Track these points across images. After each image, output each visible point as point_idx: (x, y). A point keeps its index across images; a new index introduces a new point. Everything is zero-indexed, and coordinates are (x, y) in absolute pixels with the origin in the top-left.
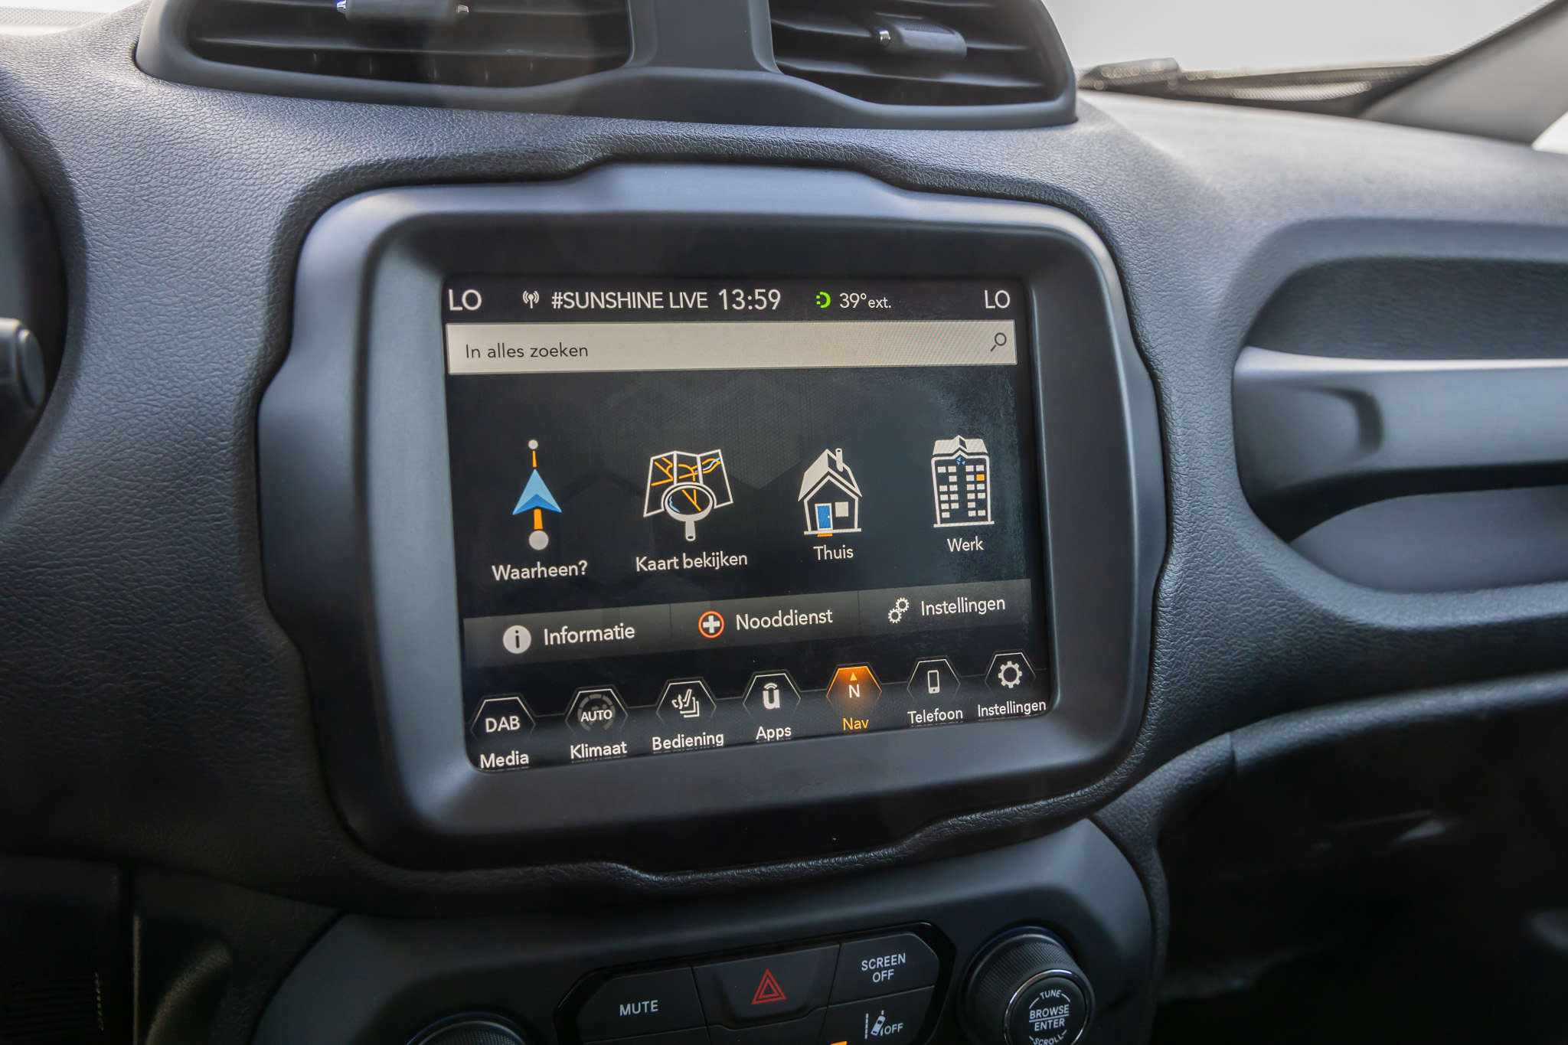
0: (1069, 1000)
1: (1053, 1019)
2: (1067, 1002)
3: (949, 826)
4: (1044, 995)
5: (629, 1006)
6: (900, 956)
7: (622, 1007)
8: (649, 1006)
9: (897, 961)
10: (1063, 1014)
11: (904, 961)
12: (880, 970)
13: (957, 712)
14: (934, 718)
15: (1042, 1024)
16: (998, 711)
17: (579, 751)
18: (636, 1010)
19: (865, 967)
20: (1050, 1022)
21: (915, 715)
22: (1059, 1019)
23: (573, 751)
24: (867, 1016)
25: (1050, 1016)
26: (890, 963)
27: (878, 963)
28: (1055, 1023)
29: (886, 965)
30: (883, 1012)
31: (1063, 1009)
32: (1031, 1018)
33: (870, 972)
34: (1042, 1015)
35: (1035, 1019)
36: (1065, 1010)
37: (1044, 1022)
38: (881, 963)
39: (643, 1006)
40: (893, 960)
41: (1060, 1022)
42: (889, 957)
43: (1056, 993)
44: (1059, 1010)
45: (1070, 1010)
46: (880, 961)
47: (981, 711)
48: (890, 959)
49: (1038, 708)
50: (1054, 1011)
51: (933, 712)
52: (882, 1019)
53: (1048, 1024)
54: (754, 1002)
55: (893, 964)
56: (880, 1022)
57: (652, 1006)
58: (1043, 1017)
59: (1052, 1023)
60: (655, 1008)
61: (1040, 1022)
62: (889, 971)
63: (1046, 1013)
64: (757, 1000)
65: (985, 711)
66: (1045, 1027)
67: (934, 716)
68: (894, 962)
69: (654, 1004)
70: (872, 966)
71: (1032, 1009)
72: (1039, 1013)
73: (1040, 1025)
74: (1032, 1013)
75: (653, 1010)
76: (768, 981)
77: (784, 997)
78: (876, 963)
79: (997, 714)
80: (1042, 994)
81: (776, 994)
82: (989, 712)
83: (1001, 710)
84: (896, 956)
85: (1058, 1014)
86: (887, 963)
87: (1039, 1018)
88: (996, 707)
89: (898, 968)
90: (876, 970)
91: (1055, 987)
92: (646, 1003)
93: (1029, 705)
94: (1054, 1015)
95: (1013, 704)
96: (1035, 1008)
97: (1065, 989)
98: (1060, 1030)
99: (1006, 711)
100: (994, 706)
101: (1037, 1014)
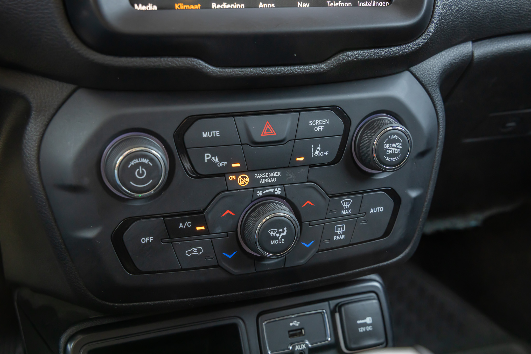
0: (402, 141)
1: (395, 149)
2: (401, 142)
3: (347, 55)
4: (390, 137)
5: (206, 133)
6: (326, 120)
7: (203, 133)
8: (215, 133)
9: (325, 123)
10: (399, 147)
11: (328, 123)
12: (318, 126)
13: (349, 3)
14: (339, 5)
15: (390, 151)
16: (368, 5)
17: (179, 6)
18: (210, 135)
19: (311, 124)
20: (393, 150)
21: (330, 3)
22: (397, 149)
23: (177, 6)
24: (312, 146)
25: (393, 147)
26: (322, 123)
27: (317, 122)
28: (395, 151)
29: (320, 124)
30: (319, 145)
31: (399, 145)
32: (385, 148)
33: (313, 126)
34: (389, 146)
35: (387, 148)
36: (400, 145)
37: (391, 150)
38: (318, 123)
39: (213, 133)
40: (323, 122)
41: (398, 151)
42: (321, 120)
43: (395, 137)
44: (397, 145)
45: (403, 145)
46: (317, 121)
47: (360, 4)
48: (322, 121)
49: (386, 4)
50: (395, 145)
51: (338, 3)
52: (319, 148)
53: (392, 151)
54: (262, 135)
55: (323, 124)
56: (318, 150)
57: (217, 134)
58: (390, 148)
59: (394, 151)
60: (218, 135)
61: (389, 150)
62: (322, 127)
63: (391, 146)
64: (263, 134)
65: (361, 4)
66: (391, 153)
67: (339, 4)
68: (324, 123)
69: (218, 133)
70: (314, 124)
71: (385, 144)
72: (388, 145)
73: (389, 151)
74: (385, 145)
75: (217, 136)
76: (268, 126)
77: (275, 134)
78: (316, 122)
79: (367, 6)
80: (389, 137)
81: (272, 132)
82: (363, 5)
83: (369, 4)
84: (324, 120)
85: (397, 147)
86: (321, 123)
87: (388, 148)
88: (367, 3)
89: (326, 126)
90: (316, 126)
91: (396, 134)
92: (214, 132)
93: (381, 3)
94: (395, 147)
95: (374, 2)
96: (386, 143)
97: (400, 136)
98: (398, 154)
99: (371, 5)
100: (366, 2)
101: (388, 146)
